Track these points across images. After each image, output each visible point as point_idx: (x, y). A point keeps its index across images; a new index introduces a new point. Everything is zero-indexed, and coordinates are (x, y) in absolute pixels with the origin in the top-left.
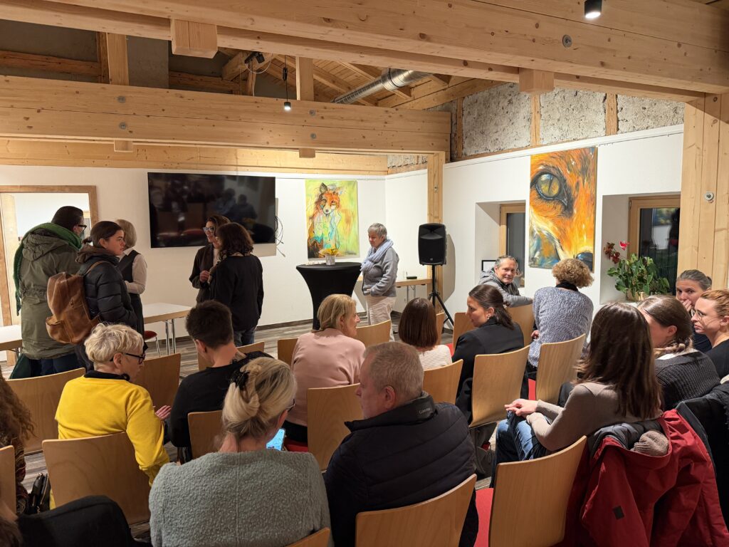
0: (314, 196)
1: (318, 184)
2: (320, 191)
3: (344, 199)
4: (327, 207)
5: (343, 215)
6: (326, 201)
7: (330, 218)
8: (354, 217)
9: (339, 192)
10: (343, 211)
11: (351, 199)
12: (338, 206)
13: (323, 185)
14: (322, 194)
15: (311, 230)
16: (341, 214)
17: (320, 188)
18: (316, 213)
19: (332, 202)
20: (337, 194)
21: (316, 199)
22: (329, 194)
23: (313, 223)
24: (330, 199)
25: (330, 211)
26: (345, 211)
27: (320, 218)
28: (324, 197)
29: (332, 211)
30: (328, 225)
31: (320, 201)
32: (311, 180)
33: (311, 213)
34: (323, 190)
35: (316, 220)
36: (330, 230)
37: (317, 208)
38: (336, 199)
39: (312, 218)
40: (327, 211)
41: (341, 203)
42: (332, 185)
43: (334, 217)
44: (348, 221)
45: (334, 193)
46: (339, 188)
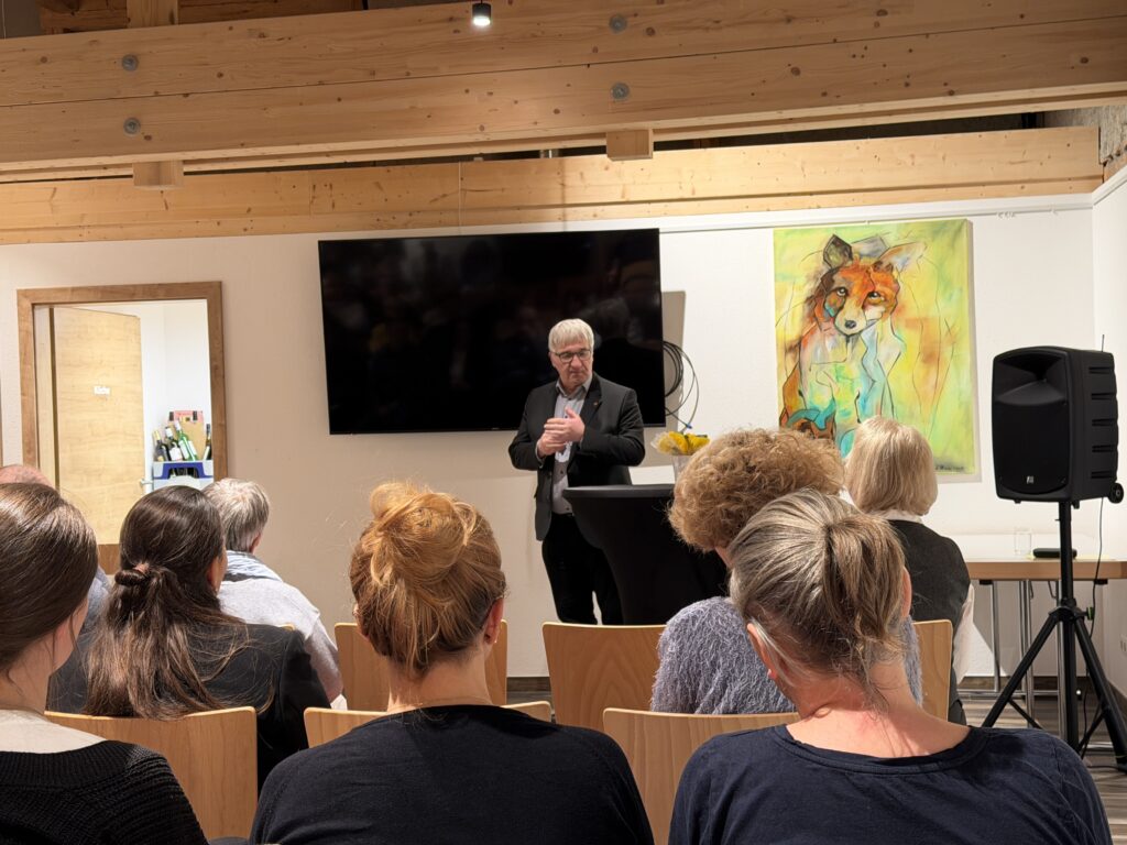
0: (801, 280)
1: (820, 240)
2: (826, 260)
3: (916, 283)
4: (851, 310)
5: (912, 338)
6: (847, 293)
7: (860, 349)
8: (954, 342)
9: (897, 261)
10: (911, 324)
11: (945, 283)
12: (892, 306)
13: (837, 242)
14: (832, 272)
15: (793, 386)
16: (905, 333)
17: (826, 255)
18: (812, 332)
19: (871, 294)
20: (890, 267)
21: (808, 288)
22: (856, 269)
23: (799, 366)
24: (864, 286)
25: (861, 324)
26: (920, 323)
27: (825, 346)
28: (839, 279)
29: (870, 324)
30: (854, 369)
31: (825, 296)
32: (791, 228)
33: (792, 334)
34: (836, 259)
35: (808, 354)
36: (861, 387)
37: (812, 317)
38: (885, 284)
39: (796, 348)
40: (850, 324)
41: (904, 296)
42: (871, 240)
43: (875, 343)
44: (931, 357)
45: (877, 265)
46: (897, 249)
